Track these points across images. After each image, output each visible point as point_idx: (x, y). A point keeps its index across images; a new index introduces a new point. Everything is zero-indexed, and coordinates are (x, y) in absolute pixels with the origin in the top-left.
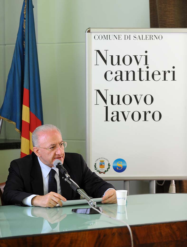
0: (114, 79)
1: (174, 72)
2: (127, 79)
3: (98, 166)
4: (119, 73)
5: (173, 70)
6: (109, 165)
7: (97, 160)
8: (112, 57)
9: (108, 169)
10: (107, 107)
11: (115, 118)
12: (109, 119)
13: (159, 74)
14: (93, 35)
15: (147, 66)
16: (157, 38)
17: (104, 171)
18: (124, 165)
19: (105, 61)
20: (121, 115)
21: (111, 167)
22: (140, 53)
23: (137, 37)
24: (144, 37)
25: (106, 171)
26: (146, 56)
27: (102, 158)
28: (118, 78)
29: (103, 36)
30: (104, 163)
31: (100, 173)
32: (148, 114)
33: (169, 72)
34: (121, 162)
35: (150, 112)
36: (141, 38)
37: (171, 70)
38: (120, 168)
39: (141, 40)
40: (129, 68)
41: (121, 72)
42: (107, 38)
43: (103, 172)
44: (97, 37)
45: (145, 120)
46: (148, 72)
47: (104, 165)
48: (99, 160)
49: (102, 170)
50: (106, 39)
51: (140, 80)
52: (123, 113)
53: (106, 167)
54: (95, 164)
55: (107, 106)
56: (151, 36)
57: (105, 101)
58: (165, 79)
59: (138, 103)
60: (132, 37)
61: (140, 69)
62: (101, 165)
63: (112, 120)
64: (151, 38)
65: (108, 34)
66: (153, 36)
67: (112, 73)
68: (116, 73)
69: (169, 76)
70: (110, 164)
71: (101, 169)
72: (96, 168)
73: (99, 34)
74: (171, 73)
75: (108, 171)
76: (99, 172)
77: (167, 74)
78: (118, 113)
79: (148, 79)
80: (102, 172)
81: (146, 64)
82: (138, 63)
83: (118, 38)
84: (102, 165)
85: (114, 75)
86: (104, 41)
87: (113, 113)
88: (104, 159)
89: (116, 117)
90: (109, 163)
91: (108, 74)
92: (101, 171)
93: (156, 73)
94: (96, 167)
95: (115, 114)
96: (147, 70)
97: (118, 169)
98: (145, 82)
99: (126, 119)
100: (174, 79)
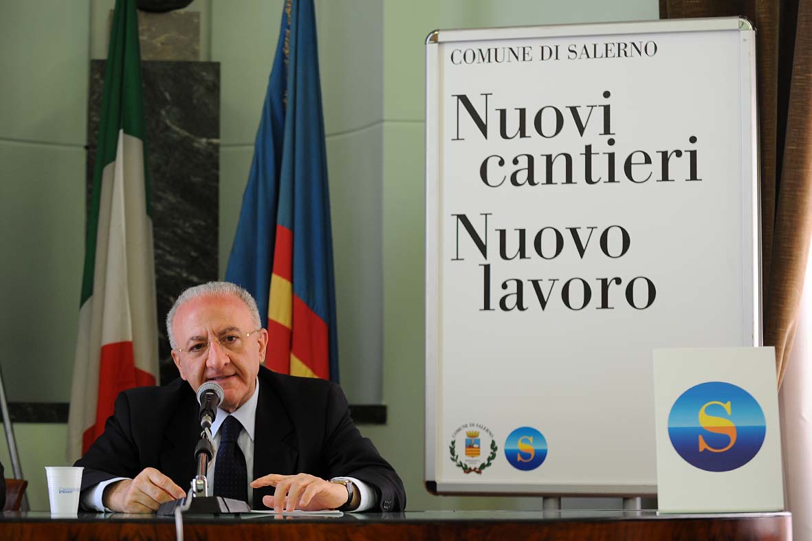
0: (508, 179)
1: (693, 154)
2: (549, 180)
3: (460, 449)
4: (524, 162)
5: (692, 147)
6: (493, 447)
7: (459, 430)
8: (503, 113)
9: (489, 459)
10: (487, 268)
11: (511, 302)
12: (495, 302)
13: (648, 160)
14: (448, 50)
15: (608, 137)
16: (640, 53)
17: (478, 466)
18: (540, 447)
19: (483, 128)
20: (529, 290)
21: (501, 454)
22: (587, 98)
23: (579, 50)
24: (601, 50)
25: (483, 466)
26: (607, 109)
27: (473, 425)
28: (522, 177)
29: (477, 53)
30: (478, 442)
31: (468, 473)
32: (613, 287)
33: (679, 153)
34: (531, 439)
35: (618, 281)
36: (591, 54)
37: (686, 146)
38: (526, 455)
39: (592, 60)
40: (556, 146)
41: (531, 159)
42: (489, 56)
43: (475, 469)
44: (458, 57)
45: (605, 305)
46: (611, 157)
47: (479, 448)
48: (464, 431)
49: (473, 462)
50: (487, 60)
51: (589, 180)
52: (536, 284)
53: (485, 451)
54: (453, 443)
55: (486, 262)
56: (622, 46)
57: (483, 248)
58: (665, 177)
59: (582, 251)
60: (563, 52)
61: (588, 148)
62: (469, 446)
63: (503, 305)
64: (622, 53)
65: (492, 46)
66: (629, 45)
67: (502, 163)
68: (515, 162)
69: (679, 167)
70: (497, 444)
71: (471, 458)
72: (455, 457)
73: (463, 48)
74: (686, 157)
75: (489, 464)
76: (463, 468)
77: (673, 160)
78: (520, 284)
79: (612, 179)
80: (473, 468)
81: (607, 130)
82: (581, 130)
83: (521, 57)
84: (473, 447)
85: (509, 168)
86: (480, 67)
87: (504, 286)
88: (478, 429)
89: (516, 296)
90: (493, 443)
91: (493, 165)
92: (468, 467)
93: (638, 158)
94: (456, 454)
95: (513, 287)
96: (611, 149)
97: (519, 458)
98: (603, 187)
99: (543, 303)
100: (693, 176)
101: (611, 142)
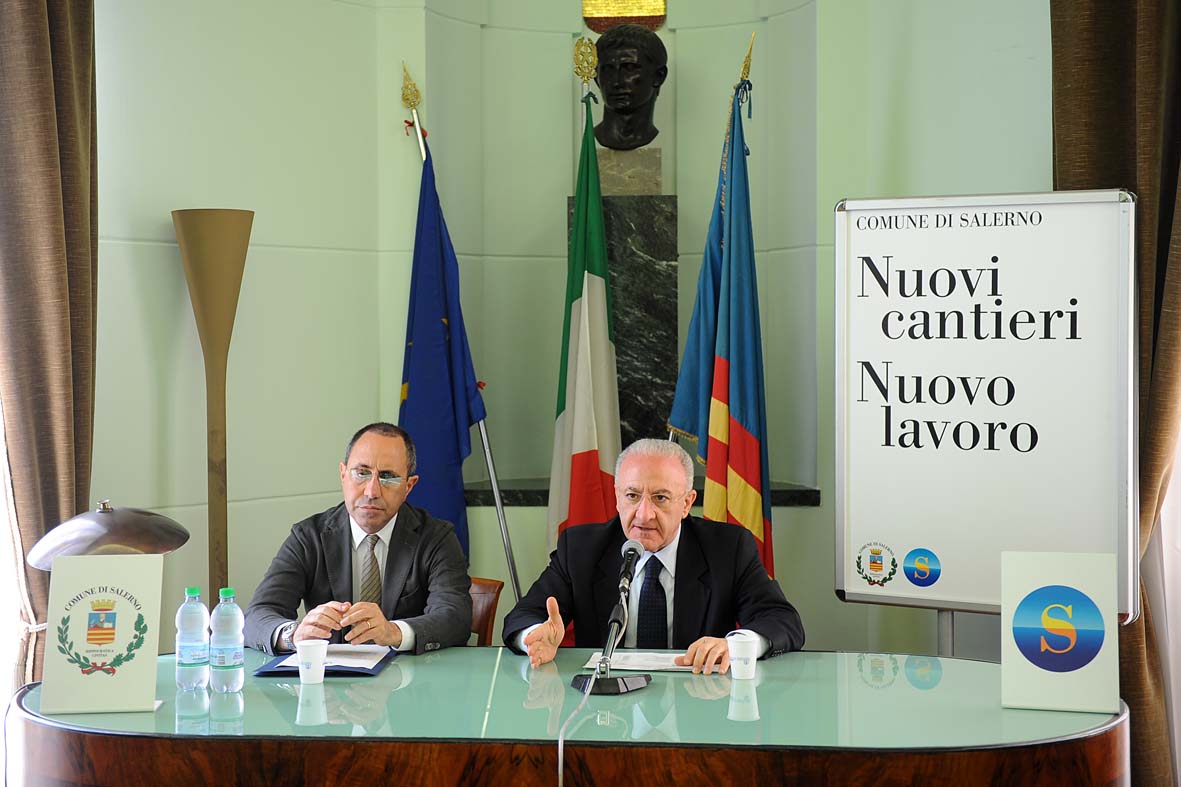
0: (907, 332)
1: (1074, 315)
2: (942, 335)
3: (866, 564)
4: (920, 318)
5: (1073, 308)
6: (894, 564)
7: (864, 547)
8: (902, 274)
9: (890, 574)
10: (888, 409)
11: (909, 439)
12: (894, 440)
13: (1032, 320)
14: (854, 217)
15: (996, 298)
16: (1026, 222)
17: (881, 579)
18: (934, 567)
19: (885, 287)
20: (924, 430)
21: (900, 570)
22: (977, 263)
23: (971, 218)
24: (990, 219)
25: (885, 580)
26: (995, 272)
27: (877, 544)
28: (919, 330)
29: (880, 220)
30: (881, 559)
31: (872, 585)
32: (998, 431)
33: (1060, 314)
34: (926, 559)
35: (1004, 426)
36: (981, 222)
37: (1067, 308)
38: (922, 574)
39: (982, 227)
40: (949, 304)
41: (926, 315)
42: (890, 223)
43: (878, 581)
44: (863, 223)
45: (991, 446)
46: (998, 315)
47: (881, 564)
48: (869, 548)
49: (877, 575)
50: (888, 226)
51: (978, 335)
52: (930, 425)
53: (887, 568)
54: (859, 558)
55: (887, 404)
56: (1010, 216)
57: (884, 392)
58: (1047, 335)
59: (971, 399)
60: (956, 220)
61: (978, 307)
62: (873, 562)
63: (902, 444)
64: (1009, 222)
65: (893, 214)
66: (1016, 215)
67: (901, 318)
68: (913, 317)
69: (1060, 326)
70: (897, 562)
71: (874, 572)
72: (861, 570)
73: (868, 215)
74: (1067, 317)
75: (890, 579)
76: (868, 580)
77: (1055, 319)
78: (916, 424)
79: (998, 335)
80: (876, 581)
81: (995, 292)
82: (972, 291)
83: (918, 225)
84: (876, 563)
85: (908, 323)
86: (883, 233)
87: (903, 426)
88: (881, 548)
89: (913, 435)
90: (894, 560)
91: (893, 320)
92: (873, 579)
93: (1023, 317)
94: (862, 567)
95: (910, 427)
96: (998, 309)
97: (916, 576)
98: (990, 342)
99: (937, 443)
100: (1073, 335)
101: (998, 302)
